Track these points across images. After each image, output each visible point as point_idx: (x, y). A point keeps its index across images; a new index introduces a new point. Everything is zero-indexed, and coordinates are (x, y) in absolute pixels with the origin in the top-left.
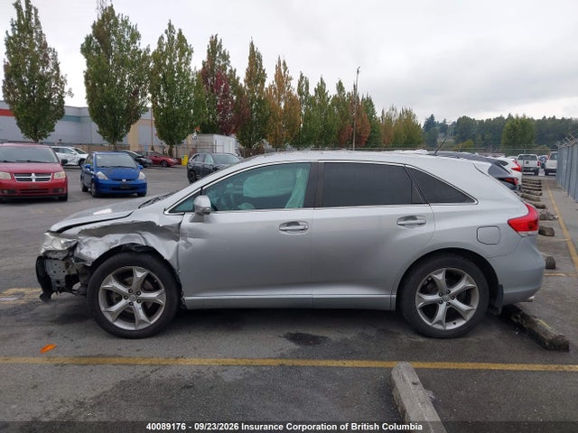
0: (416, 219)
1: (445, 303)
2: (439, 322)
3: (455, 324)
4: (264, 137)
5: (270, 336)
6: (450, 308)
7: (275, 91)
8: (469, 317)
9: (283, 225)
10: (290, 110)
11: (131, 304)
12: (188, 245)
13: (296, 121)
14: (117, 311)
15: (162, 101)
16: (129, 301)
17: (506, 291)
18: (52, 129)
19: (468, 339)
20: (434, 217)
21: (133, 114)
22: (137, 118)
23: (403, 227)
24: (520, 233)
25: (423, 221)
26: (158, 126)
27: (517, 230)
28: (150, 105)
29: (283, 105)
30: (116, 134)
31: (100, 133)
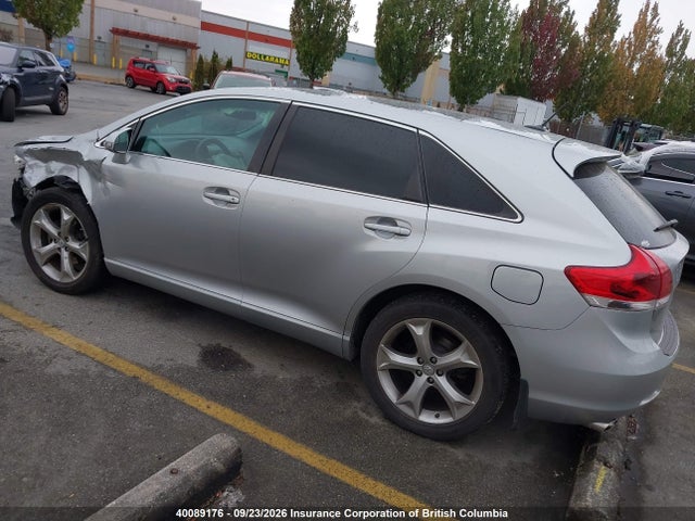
0: (396, 225)
1: (425, 377)
2: (409, 404)
3: (437, 416)
4: (594, 109)
5: (190, 340)
6: (431, 388)
7: (629, 48)
8: (460, 414)
9: (211, 189)
10: (645, 75)
11: (59, 249)
12: (106, 189)
13: (649, 92)
14: (46, 254)
15: (464, 47)
16: (58, 246)
17: (533, 395)
18: (329, 68)
19: (452, 450)
20: (425, 228)
21: (423, 61)
22: (426, 65)
23: (372, 233)
24: (588, 297)
25: (403, 231)
26: (451, 79)
27: (580, 289)
28: (447, 50)
29: (636, 66)
30: (399, 81)
31: (382, 78)
